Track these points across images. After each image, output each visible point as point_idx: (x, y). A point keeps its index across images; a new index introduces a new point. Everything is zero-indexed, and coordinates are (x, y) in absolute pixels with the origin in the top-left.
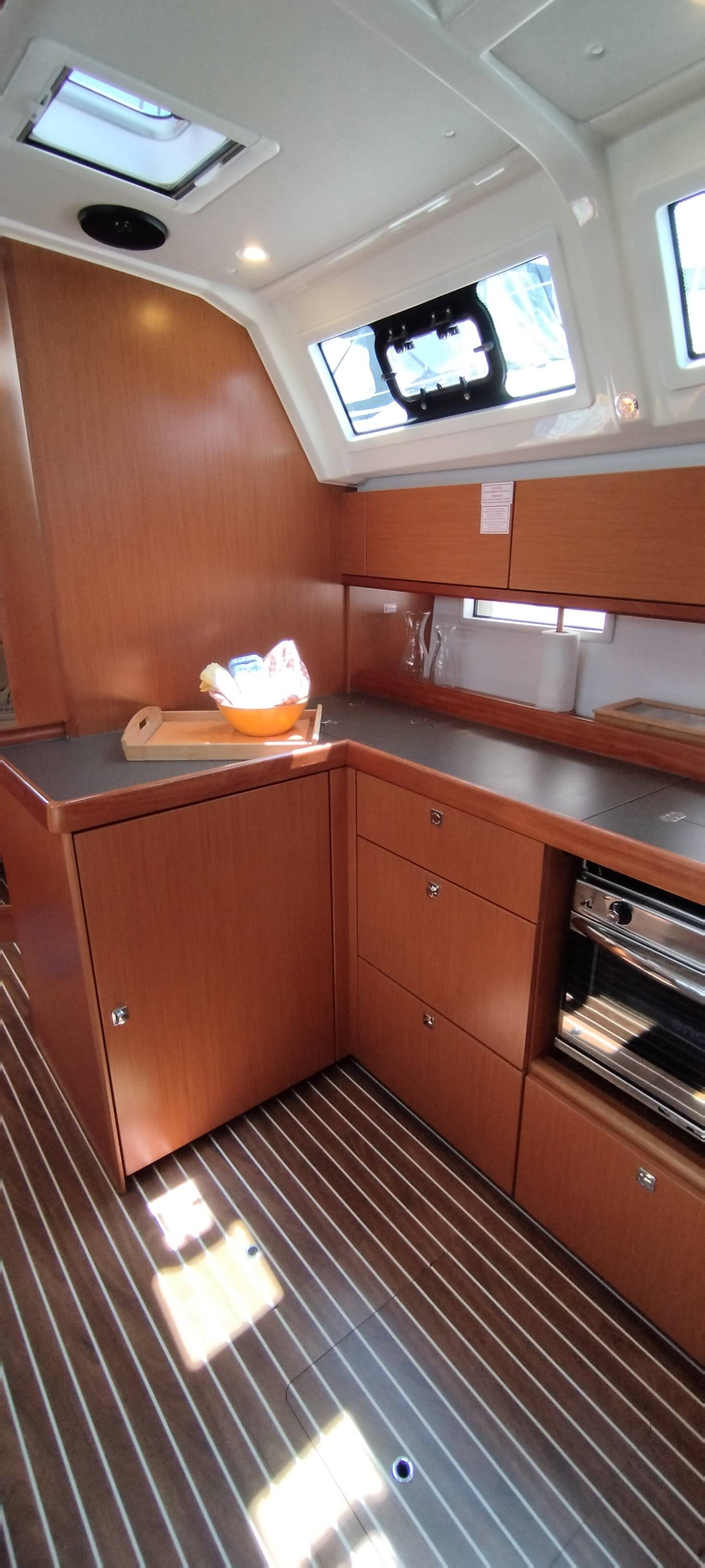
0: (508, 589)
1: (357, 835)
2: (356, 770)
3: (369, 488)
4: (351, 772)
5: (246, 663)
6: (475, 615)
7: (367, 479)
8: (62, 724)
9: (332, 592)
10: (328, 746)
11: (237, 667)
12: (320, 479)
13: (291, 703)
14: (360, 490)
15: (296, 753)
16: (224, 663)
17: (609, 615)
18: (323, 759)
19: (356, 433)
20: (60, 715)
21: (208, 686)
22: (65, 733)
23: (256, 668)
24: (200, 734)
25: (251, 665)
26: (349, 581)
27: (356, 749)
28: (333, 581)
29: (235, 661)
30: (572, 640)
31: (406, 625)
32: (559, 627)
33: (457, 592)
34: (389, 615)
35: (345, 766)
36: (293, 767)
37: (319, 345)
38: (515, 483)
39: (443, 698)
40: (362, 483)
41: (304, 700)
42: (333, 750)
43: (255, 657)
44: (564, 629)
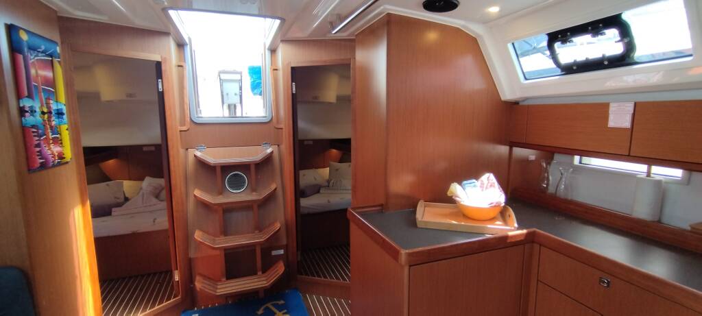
0: (629, 156)
1: (538, 280)
2: (540, 245)
3: (526, 103)
4: (536, 247)
5: (470, 183)
6: (580, 163)
7: (526, 99)
8: (382, 205)
9: (503, 150)
10: (525, 231)
11: (467, 185)
12: (503, 98)
13: (497, 206)
14: (521, 104)
15: (511, 234)
16: (460, 183)
17: (686, 172)
18: (522, 238)
19: (526, 79)
20: (382, 201)
21: (452, 193)
22: (382, 210)
23: (475, 186)
24: (445, 216)
25: (473, 184)
26: (512, 145)
27: (539, 234)
28: (505, 145)
29: (465, 182)
30: (659, 182)
31: (541, 166)
32: (649, 174)
33: (571, 152)
34: (531, 161)
35: (533, 242)
36: (509, 241)
37: (513, 44)
38: (635, 104)
39: (572, 207)
40: (523, 101)
41: (503, 204)
42: (528, 235)
43: (474, 181)
44: (652, 175)
